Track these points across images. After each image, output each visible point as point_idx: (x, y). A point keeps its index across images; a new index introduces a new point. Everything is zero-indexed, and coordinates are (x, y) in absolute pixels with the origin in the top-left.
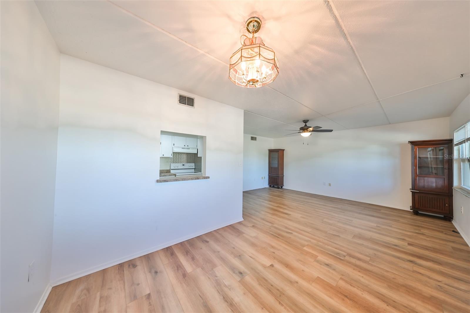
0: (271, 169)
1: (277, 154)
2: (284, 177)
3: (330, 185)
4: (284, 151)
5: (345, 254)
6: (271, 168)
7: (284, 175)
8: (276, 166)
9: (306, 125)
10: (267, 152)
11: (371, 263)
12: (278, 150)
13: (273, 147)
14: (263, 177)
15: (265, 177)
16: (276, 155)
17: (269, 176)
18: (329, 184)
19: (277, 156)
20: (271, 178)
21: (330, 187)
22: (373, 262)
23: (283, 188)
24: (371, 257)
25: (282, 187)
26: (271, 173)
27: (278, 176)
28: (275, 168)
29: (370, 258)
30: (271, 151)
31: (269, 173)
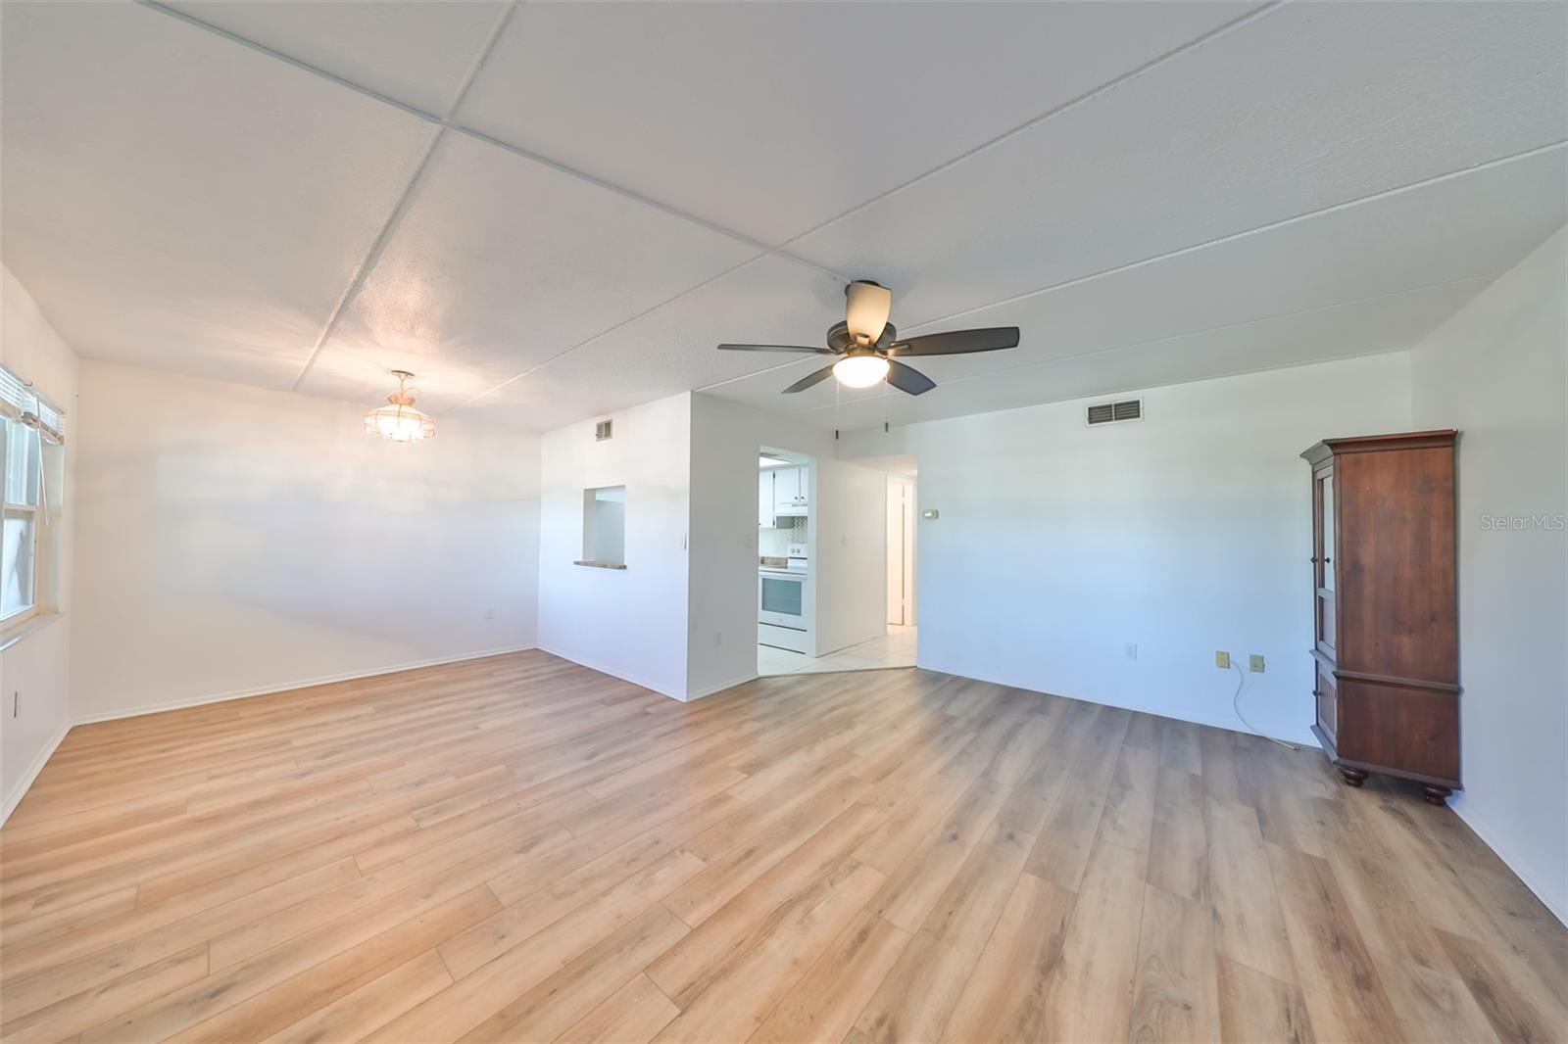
5: (424, 824)
11: (344, 860)
14: (1242, 659)
22: (342, 867)
24: (362, 876)
29: (360, 872)
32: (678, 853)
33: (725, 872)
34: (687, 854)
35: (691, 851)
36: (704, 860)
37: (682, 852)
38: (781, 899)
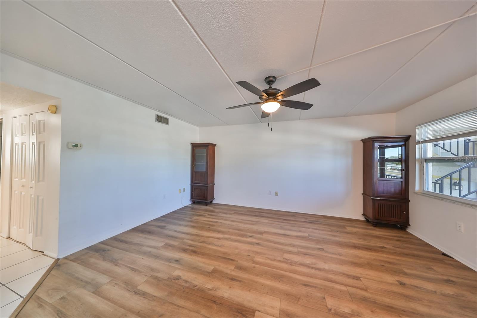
0: (195, 175)
1: (205, 151)
2: (215, 185)
3: (277, 194)
4: (215, 146)
6: (196, 173)
7: (215, 183)
8: (204, 170)
9: (270, 87)
10: (189, 148)
12: (207, 145)
13: (198, 140)
14: (182, 190)
15: (184, 189)
16: (203, 152)
17: (192, 187)
18: (276, 192)
19: (205, 154)
20: (195, 188)
21: (277, 196)
23: (213, 202)
25: (211, 202)
26: (195, 181)
27: (208, 186)
28: (201, 173)
30: (195, 146)
31: (192, 182)
32: (333, 311)
33: (321, 288)
34: (329, 307)
35: (327, 306)
36: (324, 298)
37: (330, 310)
38: (314, 270)
